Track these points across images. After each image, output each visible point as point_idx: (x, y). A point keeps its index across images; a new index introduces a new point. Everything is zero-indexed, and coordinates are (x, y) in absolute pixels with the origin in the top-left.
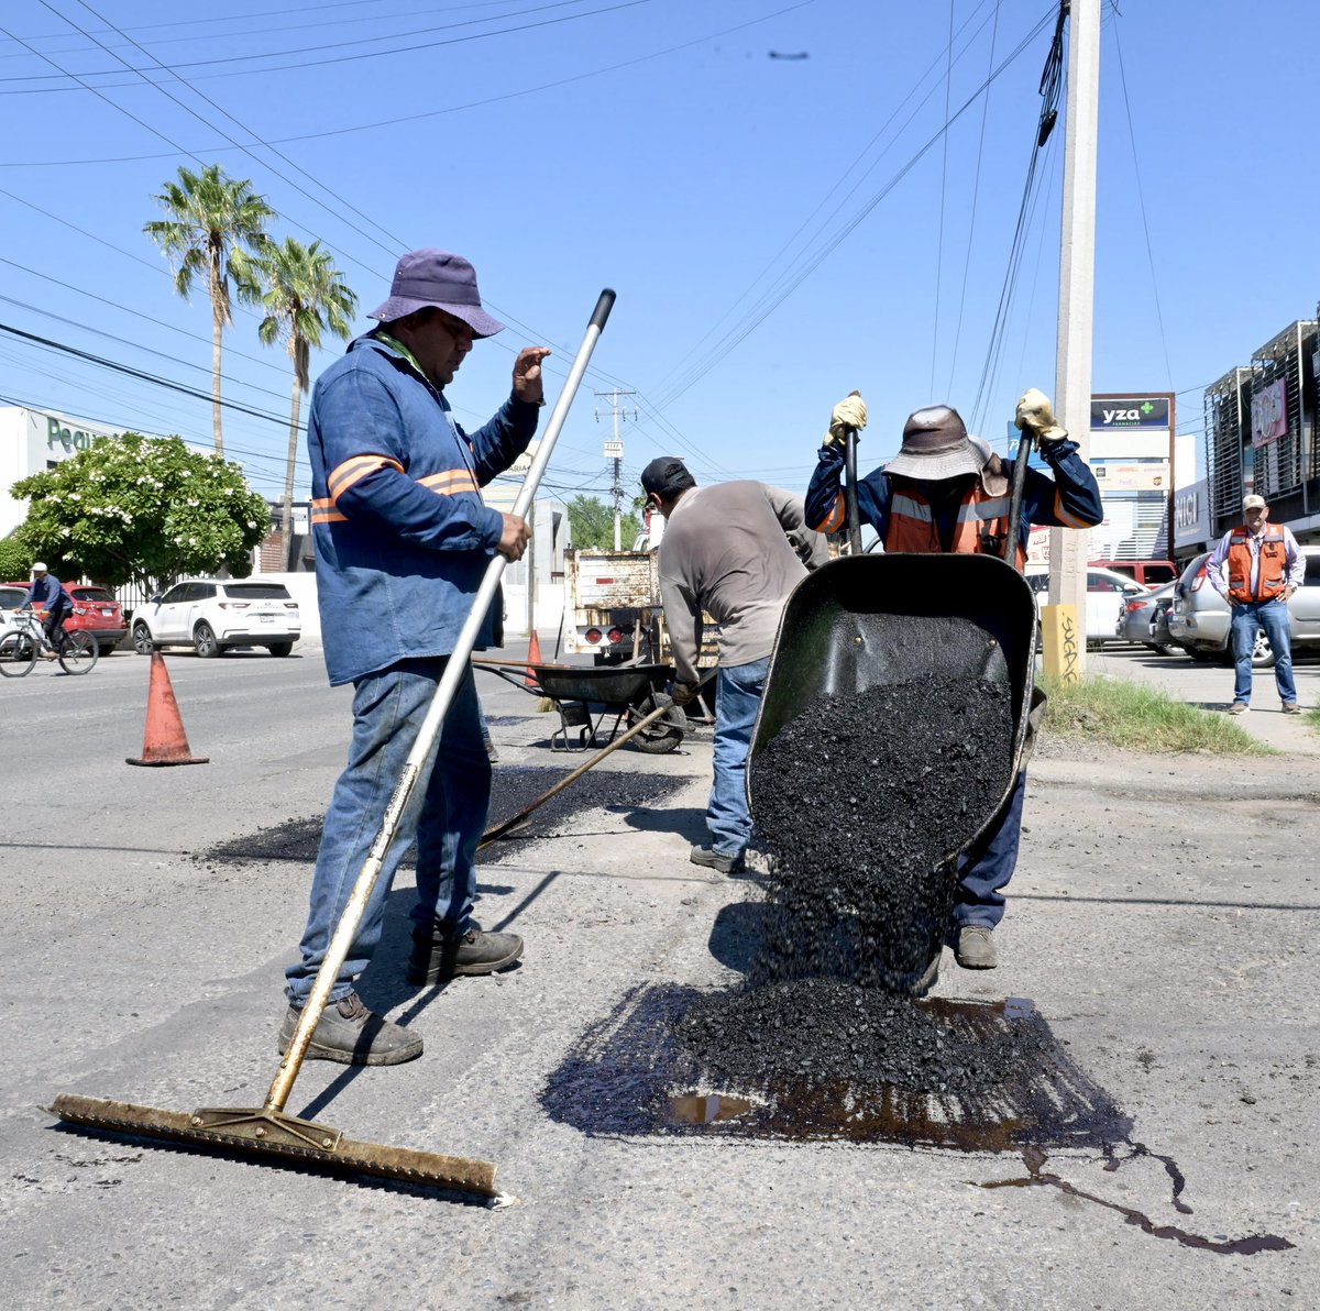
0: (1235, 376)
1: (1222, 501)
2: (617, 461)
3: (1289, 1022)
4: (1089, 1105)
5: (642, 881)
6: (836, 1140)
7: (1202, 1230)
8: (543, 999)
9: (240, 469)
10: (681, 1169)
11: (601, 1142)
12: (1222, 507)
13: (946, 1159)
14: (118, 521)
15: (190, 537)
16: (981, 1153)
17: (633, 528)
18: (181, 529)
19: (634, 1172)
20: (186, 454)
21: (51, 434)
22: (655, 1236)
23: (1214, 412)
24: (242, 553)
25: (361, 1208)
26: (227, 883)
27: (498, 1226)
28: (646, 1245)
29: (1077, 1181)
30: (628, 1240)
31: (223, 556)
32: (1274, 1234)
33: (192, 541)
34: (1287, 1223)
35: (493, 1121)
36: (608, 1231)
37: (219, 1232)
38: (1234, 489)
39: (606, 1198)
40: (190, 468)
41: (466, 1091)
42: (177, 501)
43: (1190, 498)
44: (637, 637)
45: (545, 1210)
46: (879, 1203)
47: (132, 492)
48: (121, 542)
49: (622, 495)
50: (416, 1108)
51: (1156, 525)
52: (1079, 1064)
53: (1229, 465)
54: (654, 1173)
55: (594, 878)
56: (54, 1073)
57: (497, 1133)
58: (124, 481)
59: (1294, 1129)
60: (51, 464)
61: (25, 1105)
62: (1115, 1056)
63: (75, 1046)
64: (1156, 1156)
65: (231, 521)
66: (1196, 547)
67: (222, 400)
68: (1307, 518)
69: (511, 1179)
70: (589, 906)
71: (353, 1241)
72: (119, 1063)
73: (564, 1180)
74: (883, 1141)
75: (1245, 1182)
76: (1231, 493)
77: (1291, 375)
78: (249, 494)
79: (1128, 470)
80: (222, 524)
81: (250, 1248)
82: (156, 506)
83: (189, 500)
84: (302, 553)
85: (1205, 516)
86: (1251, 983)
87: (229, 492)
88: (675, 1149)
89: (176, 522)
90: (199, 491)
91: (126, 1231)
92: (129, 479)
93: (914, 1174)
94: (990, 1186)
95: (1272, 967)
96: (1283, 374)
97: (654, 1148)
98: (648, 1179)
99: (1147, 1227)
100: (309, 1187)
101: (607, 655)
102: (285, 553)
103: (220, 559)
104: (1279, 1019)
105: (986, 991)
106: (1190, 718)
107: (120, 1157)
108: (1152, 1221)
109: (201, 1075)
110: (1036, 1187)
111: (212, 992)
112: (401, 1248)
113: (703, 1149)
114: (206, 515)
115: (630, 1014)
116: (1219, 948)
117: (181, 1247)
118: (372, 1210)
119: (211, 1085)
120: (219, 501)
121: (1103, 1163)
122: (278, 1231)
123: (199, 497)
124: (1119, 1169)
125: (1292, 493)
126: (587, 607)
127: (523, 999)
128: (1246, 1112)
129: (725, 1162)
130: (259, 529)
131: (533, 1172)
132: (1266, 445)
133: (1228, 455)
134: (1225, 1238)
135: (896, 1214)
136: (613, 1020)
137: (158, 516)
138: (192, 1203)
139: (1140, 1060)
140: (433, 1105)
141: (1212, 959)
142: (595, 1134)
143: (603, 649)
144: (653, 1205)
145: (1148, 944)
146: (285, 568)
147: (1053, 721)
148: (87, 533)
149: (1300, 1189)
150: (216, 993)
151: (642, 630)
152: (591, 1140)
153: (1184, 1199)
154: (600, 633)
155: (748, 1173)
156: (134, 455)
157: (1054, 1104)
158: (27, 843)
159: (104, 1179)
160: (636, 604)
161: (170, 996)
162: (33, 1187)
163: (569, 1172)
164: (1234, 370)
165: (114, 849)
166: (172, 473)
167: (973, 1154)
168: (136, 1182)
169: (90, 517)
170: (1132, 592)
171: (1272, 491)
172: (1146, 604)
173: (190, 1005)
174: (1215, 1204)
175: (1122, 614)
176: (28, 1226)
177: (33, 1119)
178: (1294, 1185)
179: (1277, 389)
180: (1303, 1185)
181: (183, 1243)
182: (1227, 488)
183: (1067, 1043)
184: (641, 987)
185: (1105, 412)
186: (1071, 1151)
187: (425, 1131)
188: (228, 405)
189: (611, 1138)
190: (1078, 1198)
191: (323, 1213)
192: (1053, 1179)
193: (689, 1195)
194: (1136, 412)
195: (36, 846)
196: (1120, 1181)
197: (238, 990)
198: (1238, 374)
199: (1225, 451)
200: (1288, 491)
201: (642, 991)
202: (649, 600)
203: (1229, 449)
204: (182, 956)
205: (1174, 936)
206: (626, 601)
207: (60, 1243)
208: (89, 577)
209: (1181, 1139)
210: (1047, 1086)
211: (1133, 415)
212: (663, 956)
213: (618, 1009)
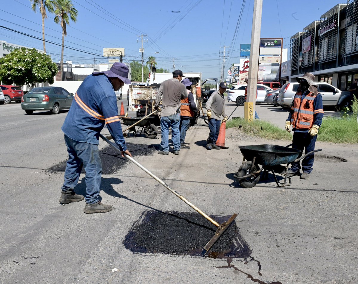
0: (298, 34)
1: (293, 66)
2: (142, 53)
3: (290, 223)
4: (243, 247)
5: (147, 179)
6: (187, 255)
7: (264, 280)
8: (124, 214)
9: (50, 56)
10: (153, 262)
11: (136, 255)
12: (293, 68)
13: (210, 260)
14: (21, 70)
15: (39, 74)
16: (218, 259)
17: (146, 69)
18: (36, 72)
19: (143, 263)
20: (37, 53)
21: (4, 47)
22: (147, 280)
23: (293, 43)
24: (51, 77)
25: (86, 271)
26: (53, 179)
27: (114, 277)
28: (145, 282)
29: (238, 266)
30: (142, 281)
31: (47, 79)
32: (279, 281)
33: (39, 75)
34: (282, 279)
35: (113, 248)
36: (137, 278)
37: (57, 277)
38: (296, 63)
39: (137, 270)
40: (38, 56)
41: (107, 240)
42: (35, 65)
43: (285, 65)
44: (147, 107)
45: (124, 273)
46: (195, 272)
47: (24, 63)
48: (22, 75)
49: (144, 62)
50: (97, 245)
51: (276, 72)
52: (242, 235)
53: (295, 57)
54: (147, 263)
55: (136, 178)
56: (19, 234)
57: (114, 252)
58: (22, 60)
59: (287, 254)
60: (5, 55)
61: (14, 242)
62: (250, 232)
63: (23, 226)
64: (256, 261)
65: (48, 70)
66: (286, 77)
67: (45, 40)
68: (314, 72)
69: (117, 264)
70: (134, 186)
71: (85, 280)
72: (33, 231)
73: (128, 265)
74: (197, 255)
75: (274, 268)
76: (296, 64)
77: (313, 35)
78: (52, 63)
79: (270, 58)
80: (46, 71)
81: (63, 282)
82: (30, 66)
83: (38, 65)
84: (66, 76)
85: (289, 70)
86: (284, 211)
87: (48, 62)
88: (152, 257)
89: (35, 70)
90: (40, 62)
91: (37, 277)
92: (23, 59)
93: (203, 264)
94: (219, 267)
95: (289, 207)
96: (311, 34)
97: (147, 256)
98: (146, 265)
99: (252, 279)
100: (75, 266)
101: (139, 111)
102: (62, 76)
103: (46, 79)
104: (288, 223)
105: (223, 213)
106: (279, 131)
107: (35, 257)
108: (253, 277)
109: (51, 235)
110: (229, 268)
111: (51, 211)
112: (94, 282)
113: (158, 257)
114: (42, 68)
115: (143, 219)
116: (277, 201)
117: (49, 281)
118: (88, 272)
119: (53, 237)
120: (45, 65)
121: (244, 262)
122: (69, 277)
123: (41, 64)
124: (248, 264)
125: (311, 65)
126: (135, 99)
127: (120, 214)
128: (277, 249)
129: (163, 261)
130: (55, 72)
131: (122, 262)
132: (305, 53)
133: (296, 54)
134: (268, 282)
135: (198, 275)
136: (139, 220)
137: (31, 69)
138: (51, 269)
139: (256, 233)
140: (100, 244)
141: (276, 204)
142: (135, 253)
143: (138, 110)
144: (147, 272)
145: (261, 200)
146: (62, 80)
147: (246, 131)
148: (14, 73)
149: (286, 270)
150: (52, 212)
151: (148, 105)
152: (134, 254)
153: (261, 272)
154: (138, 106)
155: (167, 264)
156: (24, 53)
157: (235, 246)
158: (7, 166)
159: (32, 263)
160: (146, 99)
161: (42, 212)
162: (18, 264)
163: (129, 263)
164: (298, 33)
165: (27, 168)
166: (34, 58)
167: (216, 259)
168: (39, 263)
169: (15, 69)
170: (269, 90)
171: (306, 64)
172: (272, 94)
173: (47, 215)
174: (267, 273)
175: (266, 96)
176: (18, 275)
177: (15, 246)
178: (285, 269)
179: (309, 38)
180: (287, 269)
181: (50, 280)
182: (295, 63)
183: (240, 229)
184: (146, 211)
185: (265, 43)
186: (238, 259)
187: (99, 251)
188: (46, 41)
189: (138, 254)
190: (238, 271)
191: (78, 273)
192: (233, 266)
193: (155, 269)
194: (273, 43)
195: (9, 167)
196: (247, 267)
197: (57, 211)
198: (299, 34)
199: (295, 53)
200: (310, 65)
201: (146, 212)
202: (149, 98)
203: (296, 53)
204: (44, 201)
205: (268, 197)
206: (144, 98)
207: (24, 279)
208: (15, 83)
209: (262, 256)
210: (234, 241)
211: (272, 44)
212: (151, 202)
213: (141, 217)
